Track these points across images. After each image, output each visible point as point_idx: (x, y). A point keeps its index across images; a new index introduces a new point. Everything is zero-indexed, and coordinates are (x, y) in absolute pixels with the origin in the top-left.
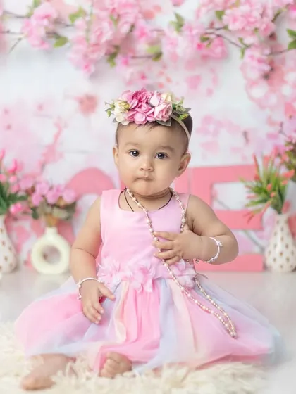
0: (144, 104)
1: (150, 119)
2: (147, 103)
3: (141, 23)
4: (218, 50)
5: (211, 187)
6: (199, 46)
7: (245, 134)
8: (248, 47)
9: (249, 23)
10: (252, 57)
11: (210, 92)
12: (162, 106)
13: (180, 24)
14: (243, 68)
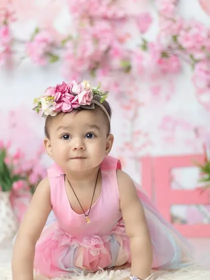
0: (67, 94)
1: (75, 106)
2: (69, 92)
3: (116, 45)
4: (175, 65)
5: (170, 171)
6: (160, 62)
7: (196, 131)
8: (197, 61)
9: (198, 42)
10: (201, 70)
11: (168, 98)
12: (84, 93)
13: (145, 46)
14: (194, 80)
